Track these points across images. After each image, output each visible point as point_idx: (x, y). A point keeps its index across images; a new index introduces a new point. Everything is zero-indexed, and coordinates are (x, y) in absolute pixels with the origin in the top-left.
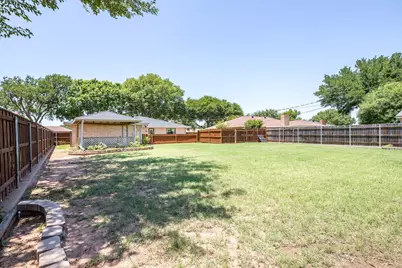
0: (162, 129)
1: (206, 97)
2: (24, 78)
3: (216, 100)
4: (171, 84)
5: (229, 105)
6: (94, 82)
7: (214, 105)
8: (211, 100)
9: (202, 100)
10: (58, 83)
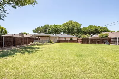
0: (68, 38)
1: (90, 26)
2: (41, 26)
3: (95, 26)
4: (77, 23)
5: (101, 28)
6: (54, 25)
7: (93, 29)
8: (92, 27)
9: (88, 27)
10: (46, 27)
